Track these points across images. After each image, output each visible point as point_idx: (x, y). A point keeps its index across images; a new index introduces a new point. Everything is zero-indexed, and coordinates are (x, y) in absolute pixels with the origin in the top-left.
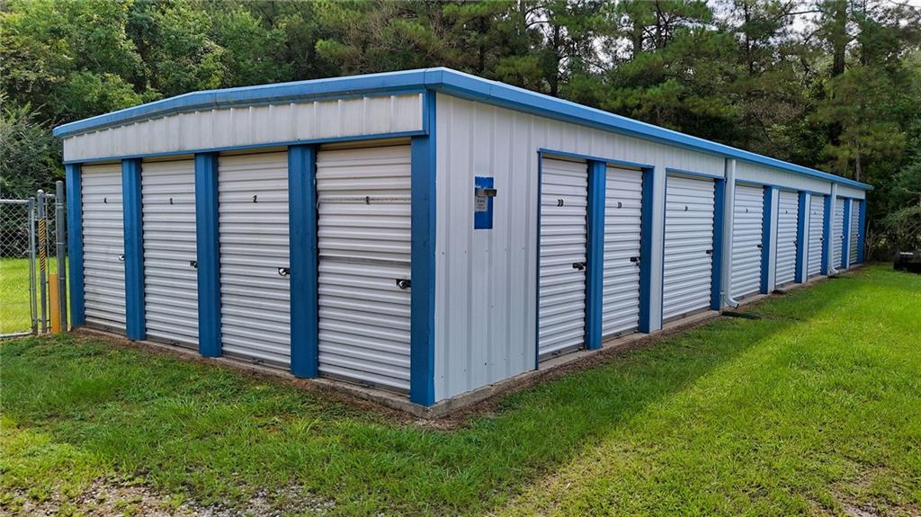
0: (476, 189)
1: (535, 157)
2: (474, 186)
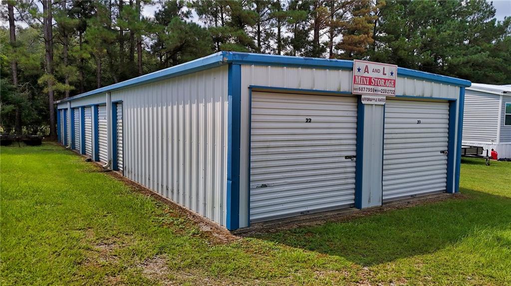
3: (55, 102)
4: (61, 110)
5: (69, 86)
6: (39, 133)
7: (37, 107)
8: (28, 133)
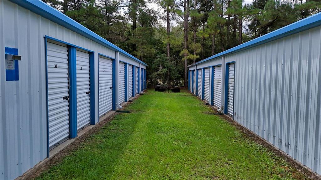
0: (6, 55)
1: (42, 40)
2: (5, 53)
3: (188, 66)
4: (191, 71)
5: (196, 56)
6: (179, 85)
7: (178, 69)
8: (174, 84)
